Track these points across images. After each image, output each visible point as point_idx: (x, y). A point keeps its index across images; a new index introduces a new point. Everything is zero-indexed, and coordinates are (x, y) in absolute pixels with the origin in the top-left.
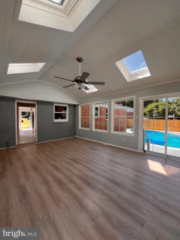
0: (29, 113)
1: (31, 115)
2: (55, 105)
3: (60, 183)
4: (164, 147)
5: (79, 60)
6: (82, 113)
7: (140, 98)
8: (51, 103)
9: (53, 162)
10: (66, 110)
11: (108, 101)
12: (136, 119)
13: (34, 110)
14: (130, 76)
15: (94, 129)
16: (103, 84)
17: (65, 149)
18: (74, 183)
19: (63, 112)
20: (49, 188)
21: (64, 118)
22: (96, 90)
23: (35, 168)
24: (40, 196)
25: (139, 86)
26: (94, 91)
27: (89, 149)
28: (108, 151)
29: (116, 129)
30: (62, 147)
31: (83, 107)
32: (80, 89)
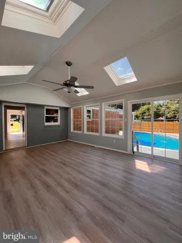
0: (19, 116)
1: (21, 118)
2: (46, 108)
3: (48, 187)
4: (150, 148)
5: (69, 64)
6: (75, 116)
7: (129, 102)
8: (42, 106)
9: (42, 167)
10: (58, 113)
11: (99, 104)
12: (125, 122)
13: (24, 113)
14: (119, 80)
15: (86, 132)
16: (92, 87)
17: (56, 153)
18: (62, 186)
19: (55, 115)
20: (36, 192)
21: (56, 121)
22: (87, 93)
23: (23, 173)
24: (26, 201)
25: (128, 90)
26: (85, 94)
27: (79, 152)
28: (99, 154)
29: (107, 132)
30: (52, 151)
31: (75, 110)
32: (69, 92)
